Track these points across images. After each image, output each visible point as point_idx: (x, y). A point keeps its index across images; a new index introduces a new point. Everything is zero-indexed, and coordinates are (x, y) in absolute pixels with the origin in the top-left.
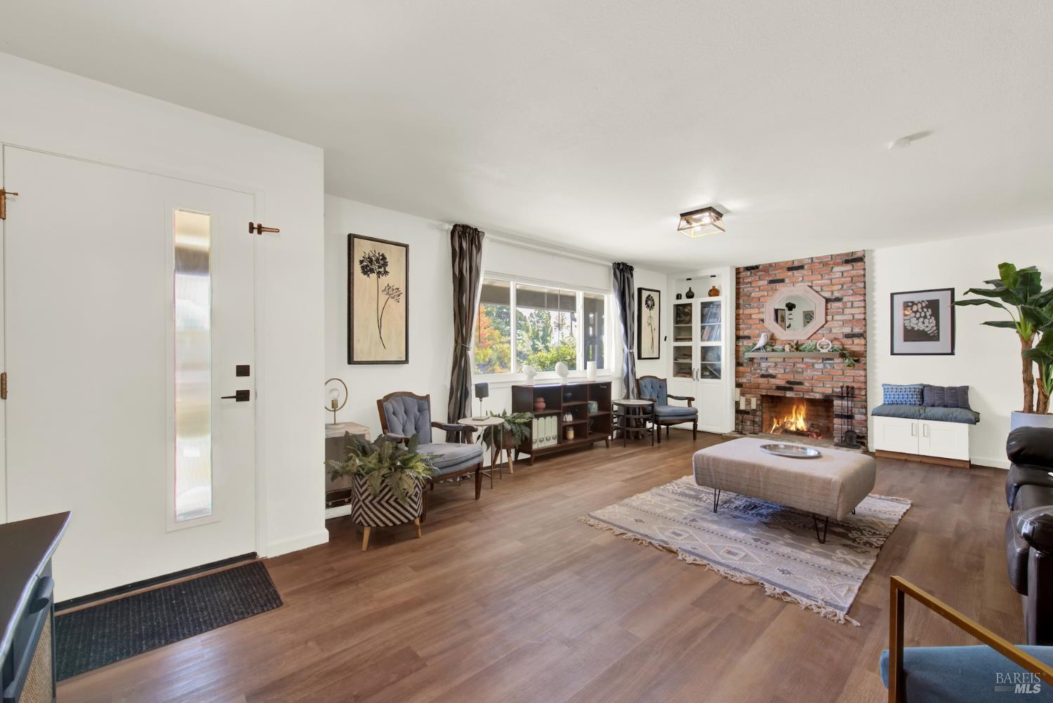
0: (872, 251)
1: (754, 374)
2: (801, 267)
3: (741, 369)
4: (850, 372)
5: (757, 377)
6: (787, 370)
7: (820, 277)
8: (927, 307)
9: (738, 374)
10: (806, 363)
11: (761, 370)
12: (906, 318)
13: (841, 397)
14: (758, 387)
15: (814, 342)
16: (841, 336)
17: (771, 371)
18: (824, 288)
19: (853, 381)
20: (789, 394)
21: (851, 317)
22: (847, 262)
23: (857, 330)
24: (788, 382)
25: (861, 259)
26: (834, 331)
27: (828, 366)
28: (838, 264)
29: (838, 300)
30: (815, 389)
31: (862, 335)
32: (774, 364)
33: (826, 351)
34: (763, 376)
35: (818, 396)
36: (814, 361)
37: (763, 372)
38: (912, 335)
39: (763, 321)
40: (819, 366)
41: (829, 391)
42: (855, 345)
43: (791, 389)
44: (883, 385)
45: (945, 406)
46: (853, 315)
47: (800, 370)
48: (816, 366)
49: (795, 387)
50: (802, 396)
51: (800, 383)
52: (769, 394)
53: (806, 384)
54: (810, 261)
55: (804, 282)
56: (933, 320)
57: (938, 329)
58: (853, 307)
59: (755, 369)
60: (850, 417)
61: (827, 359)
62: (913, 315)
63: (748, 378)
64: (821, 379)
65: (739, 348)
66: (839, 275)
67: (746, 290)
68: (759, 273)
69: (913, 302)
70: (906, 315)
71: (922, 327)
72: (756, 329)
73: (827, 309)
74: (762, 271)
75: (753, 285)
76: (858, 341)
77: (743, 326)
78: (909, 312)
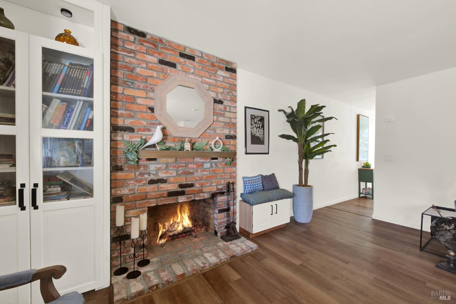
1: (139, 181)
2: (192, 58)
3: (120, 174)
4: (228, 170)
5: (144, 184)
6: (180, 173)
7: (208, 76)
8: (260, 121)
9: (114, 184)
10: (196, 164)
11: (149, 174)
12: (252, 127)
13: (222, 193)
14: (145, 197)
15: (205, 142)
16: (224, 138)
17: (161, 175)
18: (212, 88)
19: (231, 178)
20: (181, 200)
21: (229, 120)
22: (227, 69)
23: (232, 133)
24: (181, 186)
25: (234, 71)
26: (219, 131)
27: (214, 165)
28: (221, 68)
29: (221, 102)
30: (204, 189)
31: (234, 137)
32: (164, 166)
33: (219, 150)
34: (152, 182)
35: (207, 196)
36: (203, 160)
37: (152, 177)
38: (257, 140)
39: (152, 109)
40: (207, 165)
41: (214, 189)
42: (230, 145)
43: (182, 193)
44: (243, 178)
46: (230, 118)
47: (192, 171)
48: (205, 165)
49: (187, 189)
50: (193, 198)
51: (192, 185)
52: (159, 203)
53: (197, 185)
54: (200, 55)
55: (196, 75)
56: (262, 130)
57: (264, 137)
58: (230, 112)
59: (142, 174)
60: (228, 210)
61: (213, 159)
62: (254, 125)
63: (131, 187)
64: (208, 178)
65: (117, 144)
66: (221, 79)
67: (127, 60)
68: (145, 44)
69: (254, 116)
70: (252, 125)
71: (258, 134)
72: (144, 119)
73: (214, 109)
74: (151, 43)
75: (137, 57)
76: (232, 141)
77: (123, 112)
78: (253, 123)
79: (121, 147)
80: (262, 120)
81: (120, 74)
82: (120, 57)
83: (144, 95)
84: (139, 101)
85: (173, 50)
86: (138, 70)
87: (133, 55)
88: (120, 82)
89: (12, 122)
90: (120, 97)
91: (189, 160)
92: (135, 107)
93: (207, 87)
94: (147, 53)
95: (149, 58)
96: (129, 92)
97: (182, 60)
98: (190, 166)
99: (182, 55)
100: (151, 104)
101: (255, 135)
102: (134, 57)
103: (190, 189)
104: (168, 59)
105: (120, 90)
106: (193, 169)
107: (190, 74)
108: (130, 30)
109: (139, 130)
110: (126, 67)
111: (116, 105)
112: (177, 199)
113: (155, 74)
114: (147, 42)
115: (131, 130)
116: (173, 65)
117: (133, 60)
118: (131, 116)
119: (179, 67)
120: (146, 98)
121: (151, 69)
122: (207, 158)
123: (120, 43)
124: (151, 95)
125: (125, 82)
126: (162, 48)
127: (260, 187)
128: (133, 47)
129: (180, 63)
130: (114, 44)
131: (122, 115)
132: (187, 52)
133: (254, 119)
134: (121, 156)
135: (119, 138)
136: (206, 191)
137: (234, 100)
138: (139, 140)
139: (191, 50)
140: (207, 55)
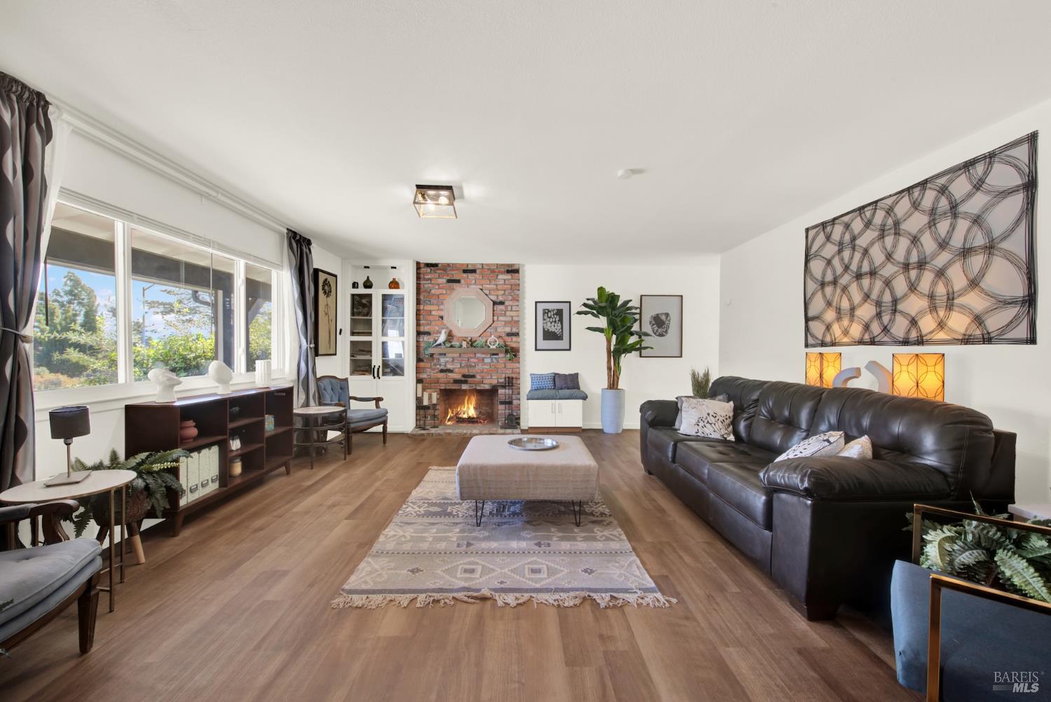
0: (523, 265)
1: (434, 370)
2: (474, 271)
3: (422, 364)
4: (510, 365)
5: (437, 372)
6: (463, 365)
7: (488, 282)
8: (556, 314)
9: (418, 370)
10: (478, 358)
11: (440, 365)
12: (545, 322)
13: (504, 387)
14: (437, 381)
15: (484, 340)
16: (503, 335)
17: (449, 366)
18: (492, 292)
19: (512, 373)
20: (464, 387)
21: (510, 319)
22: (508, 272)
23: (514, 330)
24: (464, 376)
25: (517, 271)
26: (499, 330)
27: (494, 360)
28: (502, 273)
29: (502, 303)
30: (485, 381)
31: (517, 334)
32: (451, 359)
33: (494, 347)
34: (442, 371)
35: (487, 387)
36: (484, 356)
37: (442, 367)
38: (549, 335)
39: (442, 318)
40: (488, 360)
41: (495, 382)
42: (512, 342)
43: (466, 382)
44: (531, 375)
45: (568, 389)
46: (512, 317)
47: (473, 364)
48: (486, 361)
49: (469, 379)
50: (474, 387)
51: (473, 376)
52: (448, 388)
53: (478, 377)
54: (481, 267)
55: (477, 285)
56: (559, 324)
57: (562, 331)
58: (511, 310)
59: (435, 365)
60: (510, 403)
61: (494, 354)
62: (548, 319)
63: (428, 374)
64: (489, 372)
65: (420, 344)
66: (502, 282)
67: (426, 286)
68: (438, 272)
69: (548, 310)
70: (544, 320)
71: (552, 329)
72: (436, 325)
73: (494, 311)
74: (441, 270)
75: (433, 282)
76: (514, 339)
77: (424, 322)
78: (546, 317)
79: (422, 345)
80: (559, 313)
81: (422, 297)
82: (422, 286)
83: (437, 308)
84: (433, 313)
85: (458, 270)
86: (433, 291)
87: (429, 282)
88: (421, 302)
89: (370, 334)
90: (422, 312)
91: (470, 355)
92: (431, 318)
93: (487, 292)
94: (439, 277)
95: (440, 281)
96: (428, 308)
97: (465, 275)
98: (472, 360)
99: (465, 271)
100: (441, 313)
101: (549, 330)
102: (431, 283)
103: (472, 379)
104: (455, 278)
105: (422, 307)
106: (475, 363)
107: (471, 285)
108: (428, 265)
109: (434, 333)
110: (425, 291)
111: (419, 317)
112: (462, 387)
113: (444, 292)
114: (439, 269)
115: (428, 333)
116: (458, 281)
117: (430, 285)
118: (428, 324)
119: (462, 281)
120: (438, 310)
121: (441, 289)
122: (487, 354)
123: (422, 276)
124: (442, 307)
125: (425, 301)
126: (449, 271)
127: (550, 384)
128: (429, 277)
129: (464, 278)
130: (418, 277)
131: (423, 324)
132: (470, 268)
133: (547, 313)
134: (422, 349)
135: (421, 340)
137: (516, 299)
139: (473, 265)
140: (487, 265)
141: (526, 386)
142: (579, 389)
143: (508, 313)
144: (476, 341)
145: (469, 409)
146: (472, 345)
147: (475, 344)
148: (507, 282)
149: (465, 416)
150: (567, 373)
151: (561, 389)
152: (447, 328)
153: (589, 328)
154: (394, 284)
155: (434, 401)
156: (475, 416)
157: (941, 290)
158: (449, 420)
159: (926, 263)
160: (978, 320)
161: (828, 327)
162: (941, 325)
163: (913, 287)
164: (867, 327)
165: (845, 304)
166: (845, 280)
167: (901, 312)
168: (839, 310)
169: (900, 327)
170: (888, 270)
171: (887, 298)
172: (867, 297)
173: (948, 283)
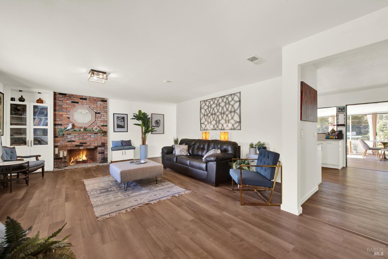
0: (108, 99)
1: (64, 141)
2: (86, 99)
3: (57, 139)
4: (103, 138)
5: (66, 142)
6: (80, 139)
7: (93, 104)
8: (122, 118)
9: (55, 142)
10: (88, 136)
11: (68, 139)
12: (117, 121)
13: (100, 147)
14: (66, 146)
15: (91, 128)
16: (100, 126)
17: (73, 139)
18: (94, 108)
19: (104, 141)
20: (81, 148)
21: (103, 120)
22: (102, 101)
23: (105, 124)
24: (81, 143)
25: (106, 101)
26: (98, 124)
27: (96, 136)
28: (99, 101)
29: (99, 113)
30: (91, 145)
31: (106, 126)
32: (74, 136)
33: (97, 131)
34: (69, 141)
35: (92, 147)
37: (69, 140)
38: (119, 126)
39: (69, 118)
40: (93, 136)
41: (96, 145)
42: (104, 129)
43: (82, 146)
44: (112, 141)
45: (128, 146)
47: (86, 138)
48: (92, 136)
49: (84, 145)
50: (86, 148)
51: (86, 143)
52: (72, 149)
53: (88, 143)
54: (89, 98)
55: (87, 105)
56: (123, 122)
57: (124, 125)
58: (104, 116)
59: (65, 139)
60: (103, 153)
61: (95, 134)
63: (61, 143)
64: (93, 141)
65: (56, 130)
66: (99, 105)
67: (59, 103)
68: (66, 97)
69: (119, 117)
70: (117, 120)
71: (121, 124)
72: (66, 121)
73: (95, 116)
74: (68, 97)
75: (63, 102)
76: (105, 127)
77: (58, 119)
78: (118, 120)
79: (57, 130)
80: (123, 118)
81: (57, 108)
82: (57, 103)
83: (66, 113)
84: (64, 116)
85: (77, 98)
86: (63, 106)
87: (61, 101)
88: (57, 110)
89: (25, 125)
90: (57, 115)
91: (84, 134)
92: (62, 118)
93: (92, 108)
94: (67, 100)
95: (68, 102)
96: (60, 113)
97: (81, 100)
98: (85, 136)
99: (81, 99)
100: (68, 116)
101: (119, 124)
102: (62, 102)
103: (85, 144)
104: (75, 101)
105: (57, 113)
106: (86, 137)
107: (85, 105)
108: (60, 94)
109: (64, 125)
110: (59, 105)
111: (55, 117)
112: (79, 148)
113: (70, 107)
114: (67, 96)
115: (61, 125)
116: (78, 103)
117: (61, 103)
118: (61, 121)
119: (80, 103)
120: (67, 114)
121: (68, 105)
122: (92, 134)
123: (57, 98)
124: (68, 113)
125: (59, 110)
126: (73, 98)
127: (121, 145)
128: (61, 99)
129: (80, 102)
130: (55, 99)
131: (58, 120)
132: (83, 97)
133: (118, 118)
134: (57, 133)
135: (57, 128)
136: (92, 145)
137: (106, 112)
138: (64, 128)
139: (85, 96)
140: (92, 97)
141: (110, 145)
142: (132, 145)
143: (102, 117)
144: (87, 128)
145: (83, 157)
146: (85, 130)
147: (86, 130)
148: (101, 105)
149: (81, 160)
150: (127, 140)
151: (125, 146)
152: (72, 122)
153: (135, 124)
154: (40, 101)
155: (65, 155)
156: (86, 160)
157: (227, 119)
158: (72, 163)
159: (225, 113)
160: (233, 125)
161: (206, 126)
162: (227, 126)
163: (222, 118)
164: (214, 126)
165: (209, 121)
166: (209, 115)
167: (220, 123)
168: (208, 122)
169: (220, 126)
170: (218, 114)
171: (218, 120)
172: (214, 119)
173: (228, 118)
